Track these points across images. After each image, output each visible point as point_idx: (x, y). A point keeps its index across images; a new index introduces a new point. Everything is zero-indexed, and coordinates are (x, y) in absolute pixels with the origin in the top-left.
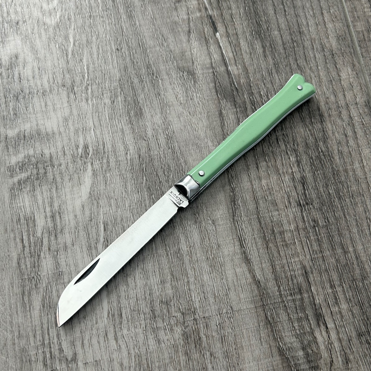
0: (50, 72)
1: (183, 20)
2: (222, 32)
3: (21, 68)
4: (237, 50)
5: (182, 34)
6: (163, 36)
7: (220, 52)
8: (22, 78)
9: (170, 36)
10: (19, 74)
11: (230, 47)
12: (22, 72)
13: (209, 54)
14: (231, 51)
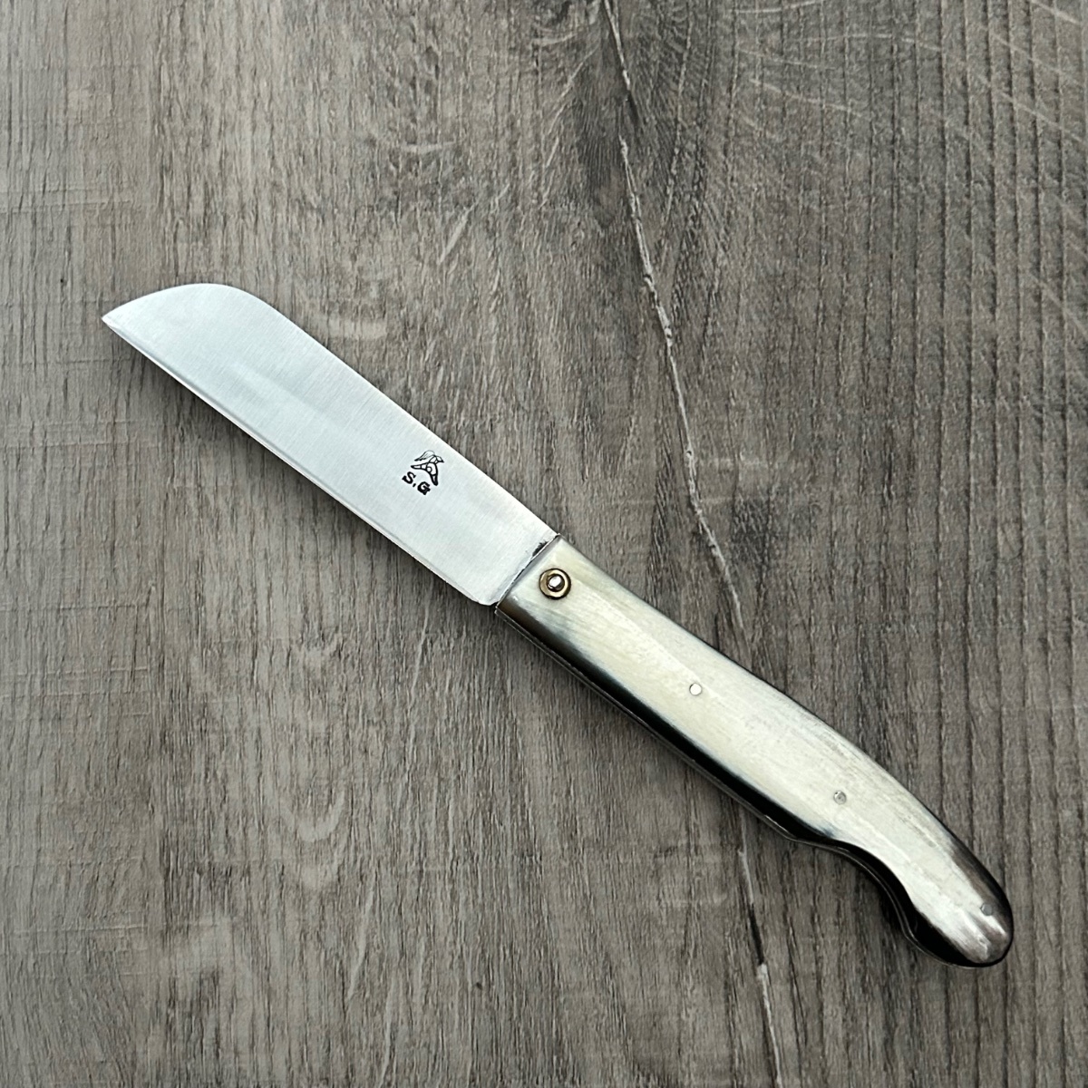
0: (295, 1032)
1: (672, 912)
2: (776, 965)
3: (223, 1016)
4: (809, 1027)
5: (661, 958)
6: (607, 955)
7: (761, 1027)
8: (223, 1043)
9: (626, 960)
10: (217, 1030)
11: (790, 1015)
12: (223, 1027)
13: (730, 1029)
14: (792, 1029)
